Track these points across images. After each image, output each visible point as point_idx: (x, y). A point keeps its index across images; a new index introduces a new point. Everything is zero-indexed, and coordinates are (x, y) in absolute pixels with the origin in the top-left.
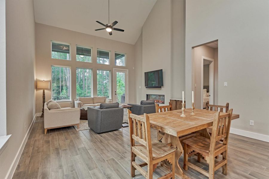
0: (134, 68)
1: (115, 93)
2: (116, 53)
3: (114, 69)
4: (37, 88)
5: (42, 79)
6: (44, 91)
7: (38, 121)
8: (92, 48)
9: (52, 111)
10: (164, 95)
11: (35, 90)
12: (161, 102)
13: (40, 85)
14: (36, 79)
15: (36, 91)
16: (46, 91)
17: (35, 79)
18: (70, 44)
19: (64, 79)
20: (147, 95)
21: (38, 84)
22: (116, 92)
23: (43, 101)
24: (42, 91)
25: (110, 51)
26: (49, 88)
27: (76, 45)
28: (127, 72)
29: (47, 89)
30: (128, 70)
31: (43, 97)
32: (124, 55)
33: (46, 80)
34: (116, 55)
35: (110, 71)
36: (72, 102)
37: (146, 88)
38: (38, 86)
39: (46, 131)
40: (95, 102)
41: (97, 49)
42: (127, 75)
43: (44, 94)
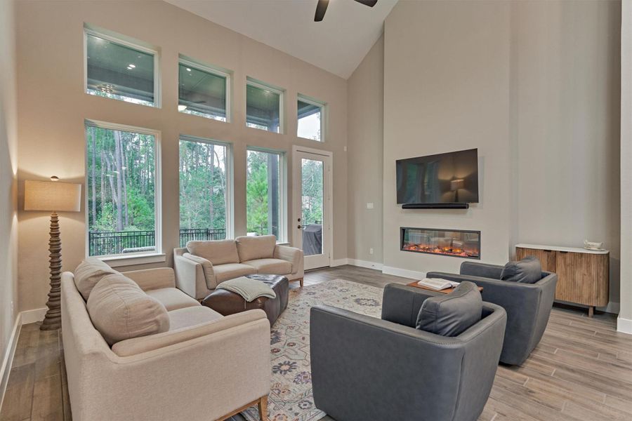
1: (298, 224)
2: (299, 98)
3: (295, 148)
4: (21, 207)
5: (48, 174)
6: (55, 222)
7: (32, 358)
8: (231, 73)
10: (479, 233)
11: (15, 217)
13: (35, 196)
14: (19, 171)
15: (19, 219)
17: (15, 172)
18: (159, 50)
19: (102, 183)
20: (403, 231)
21: (27, 191)
22: (299, 220)
23: (52, 263)
24: (46, 220)
25: (284, 91)
26: (77, 209)
27: (180, 56)
28: (330, 161)
29: (69, 213)
30: (331, 154)
31: (52, 246)
32: (318, 107)
33: (62, 175)
34: (301, 104)
35: (284, 153)
36: (162, 260)
37: (403, 208)
38: (26, 198)
40: (246, 255)
41: (247, 78)
42: (329, 167)
43: (55, 235)
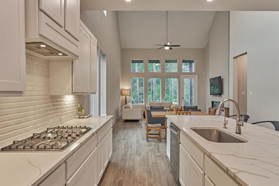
0: (204, 73)
2: (184, 60)
3: (181, 76)
5: (125, 88)
6: (126, 97)
8: (161, 59)
9: (126, 109)
11: (121, 96)
13: (124, 92)
14: (122, 88)
16: (127, 96)
17: (121, 88)
18: (144, 59)
20: (213, 102)
25: (178, 59)
27: (148, 59)
28: (196, 78)
29: (128, 95)
30: (197, 76)
32: (193, 61)
33: (127, 89)
35: (178, 78)
36: (144, 106)
37: (210, 94)
38: (122, 93)
39: (123, 120)
41: (165, 59)
42: (196, 80)
43: (126, 99)
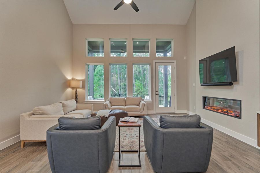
0: (185, 58)
1: (157, 93)
2: (158, 40)
3: (154, 61)
6: (76, 90)
8: (127, 39)
10: (241, 101)
12: (233, 115)
15: (73, 90)
16: (78, 90)
17: (69, 78)
18: (103, 39)
20: (205, 98)
21: (71, 83)
22: (157, 91)
26: (81, 87)
28: (175, 65)
29: (79, 88)
30: (175, 61)
31: (76, 96)
33: (78, 79)
35: (150, 64)
37: (201, 85)
38: (71, 85)
39: (22, 144)
41: (133, 39)
42: (174, 67)
43: (76, 93)
